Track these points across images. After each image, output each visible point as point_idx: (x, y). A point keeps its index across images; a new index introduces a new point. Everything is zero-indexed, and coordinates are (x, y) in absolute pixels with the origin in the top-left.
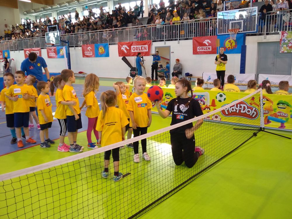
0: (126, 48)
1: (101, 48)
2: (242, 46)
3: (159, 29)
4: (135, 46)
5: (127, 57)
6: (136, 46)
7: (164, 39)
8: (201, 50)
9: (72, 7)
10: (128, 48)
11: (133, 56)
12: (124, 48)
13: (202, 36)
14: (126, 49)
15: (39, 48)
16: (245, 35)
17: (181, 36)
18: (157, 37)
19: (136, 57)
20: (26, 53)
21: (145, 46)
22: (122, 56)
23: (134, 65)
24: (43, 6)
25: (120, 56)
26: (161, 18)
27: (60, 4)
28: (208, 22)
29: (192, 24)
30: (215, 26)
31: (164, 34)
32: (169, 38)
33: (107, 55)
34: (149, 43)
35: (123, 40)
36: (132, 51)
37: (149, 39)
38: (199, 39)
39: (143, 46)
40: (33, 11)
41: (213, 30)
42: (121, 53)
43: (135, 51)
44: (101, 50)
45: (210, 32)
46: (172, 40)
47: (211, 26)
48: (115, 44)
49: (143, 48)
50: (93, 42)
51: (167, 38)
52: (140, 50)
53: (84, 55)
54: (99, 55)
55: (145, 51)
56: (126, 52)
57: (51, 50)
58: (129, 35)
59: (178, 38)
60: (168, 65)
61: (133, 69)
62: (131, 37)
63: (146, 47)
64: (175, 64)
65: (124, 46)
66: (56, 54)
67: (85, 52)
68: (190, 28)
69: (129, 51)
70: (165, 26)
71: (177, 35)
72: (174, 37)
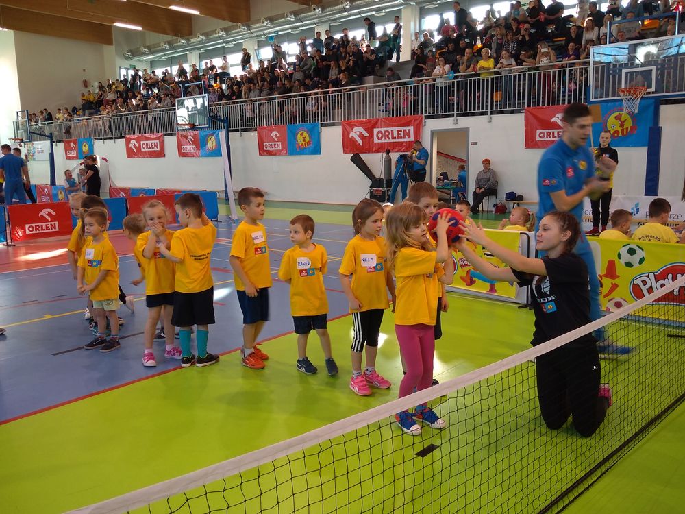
0: (360, 132)
1: (302, 135)
2: (651, 129)
3: (441, 88)
4: (383, 130)
5: (363, 156)
6: (386, 129)
7: (453, 111)
8: (545, 139)
9: (234, 40)
10: (366, 135)
11: (378, 151)
12: (356, 133)
13: (548, 104)
14: (361, 136)
15: (159, 135)
16: (659, 102)
17: (497, 105)
18: (437, 107)
19: (385, 154)
20: (131, 145)
21: (407, 128)
22: (350, 152)
23: (379, 172)
24: (169, 38)
25: (345, 152)
26: (445, 64)
27: (206, 35)
28: (565, 71)
29: (524, 75)
30: (581, 81)
31: (453, 100)
32: (466, 110)
33: (317, 150)
34: (418, 121)
35: (354, 114)
36: (376, 140)
37: (418, 112)
38: (542, 113)
39: (402, 128)
40: (147, 50)
41: (575, 90)
42: (349, 145)
43: (383, 140)
44: (302, 138)
45: (570, 95)
46: (473, 114)
47: (570, 80)
48: (333, 124)
49: (402, 133)
50: (283, 121)
51: (462, 110)
52: (393, 138)
53: (262, 151)
54: (298, 150)
55: (407, 139)
56: (361, 143)
57: (186, 137)
58: (370, 102)
59: (489, 110)
60: (463, 173)
61: (376, 182)
62: (373, 108)
63: (409, 130)
64: (481, 172)
65: (355, 129)
66: (198, 148)
67: (264, 144)
68: (519, 85)
69: (367, 140)
70: (458, 83)
71: (487, 102)
72: (479, 107)
